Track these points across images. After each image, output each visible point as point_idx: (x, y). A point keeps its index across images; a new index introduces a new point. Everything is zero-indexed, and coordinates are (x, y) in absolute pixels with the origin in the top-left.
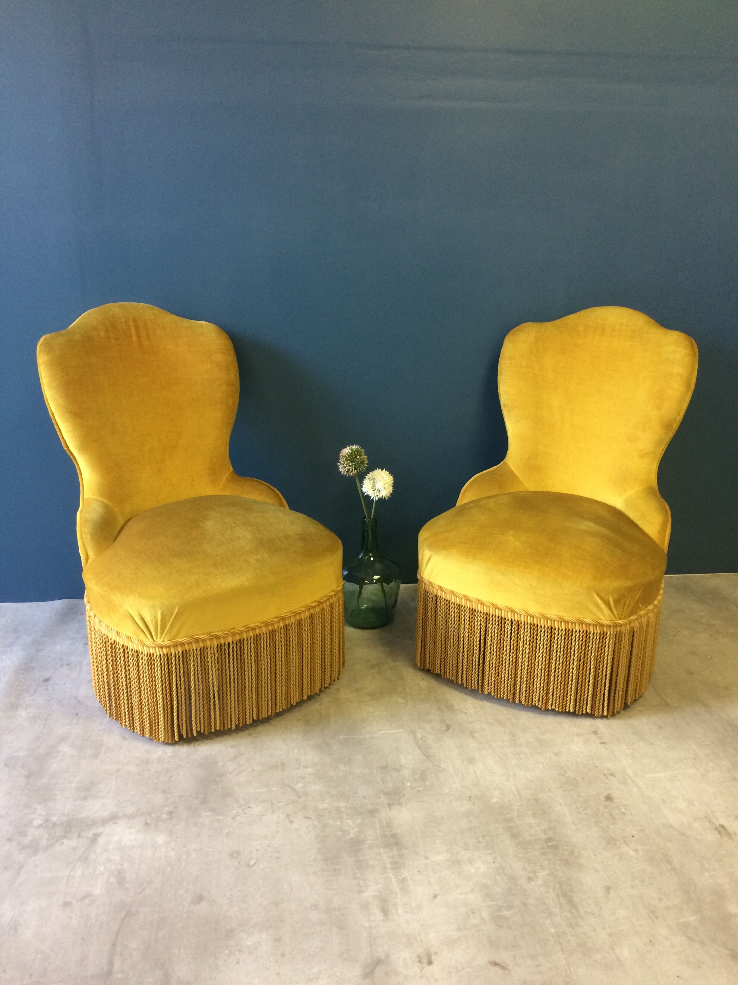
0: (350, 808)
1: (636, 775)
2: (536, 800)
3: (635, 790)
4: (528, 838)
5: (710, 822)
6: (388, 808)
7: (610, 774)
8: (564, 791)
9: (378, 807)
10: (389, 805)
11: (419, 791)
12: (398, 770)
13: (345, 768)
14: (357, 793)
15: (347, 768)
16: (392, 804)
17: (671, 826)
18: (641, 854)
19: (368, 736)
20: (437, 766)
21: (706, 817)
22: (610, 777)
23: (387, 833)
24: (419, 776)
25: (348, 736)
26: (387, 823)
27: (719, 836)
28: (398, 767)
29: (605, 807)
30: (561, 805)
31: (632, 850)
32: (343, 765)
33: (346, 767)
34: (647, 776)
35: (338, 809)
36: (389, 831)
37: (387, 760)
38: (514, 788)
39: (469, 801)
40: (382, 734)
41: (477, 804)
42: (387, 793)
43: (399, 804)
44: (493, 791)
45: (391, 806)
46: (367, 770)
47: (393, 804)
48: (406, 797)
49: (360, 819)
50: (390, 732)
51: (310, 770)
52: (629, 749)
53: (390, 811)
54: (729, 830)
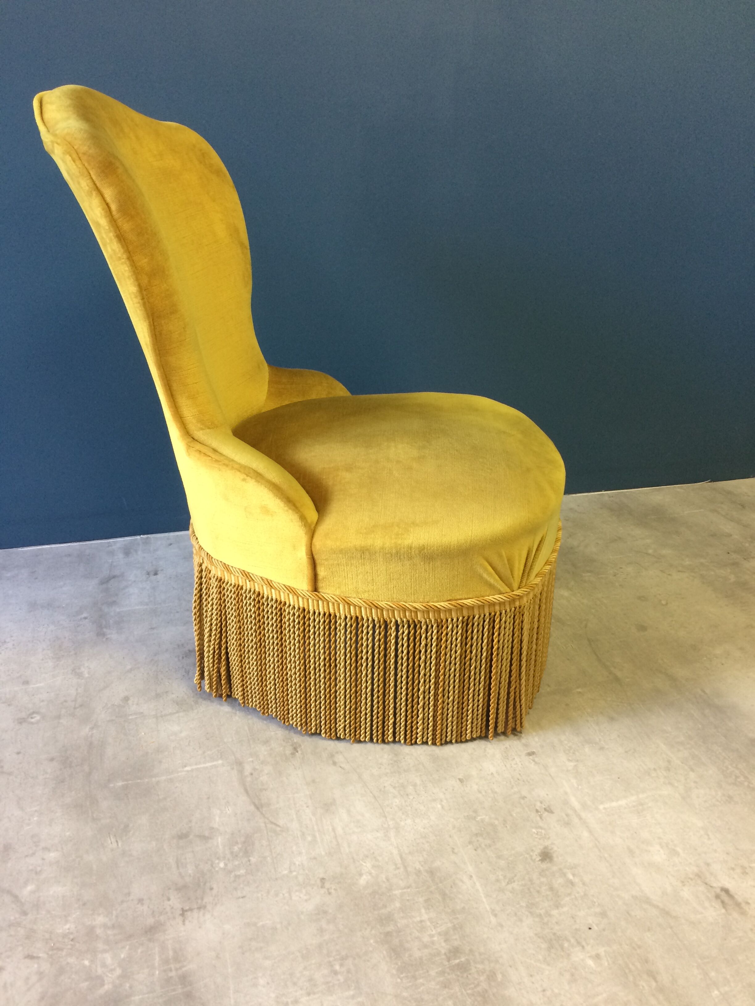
0: (113, 927)
1: (584, 806)
2: (432, 872)
3: (586, 834)
4: (417, 954)
5: (706, 884)
6: (179, 920)
7: (545, 809)
8: (476, 850)
9: (162, 918)
10: (183, 912)
11: (238, 877)
12: (204, 838)
13: (115, 845)
14: (129, 894)
15: (120, 844)
16: (186, 911)
17: (648, 901)
18: (606, 964)
19: (164, 778)
20: (272, 823)
21: (699, 876)
22: (546, 814)
23: (173, 974)
24: (240, 846)
25: (130, 782)
26: (175, 952)
27: (723, 911)
28: (207, 834)
29: (542, 873)
30: (471, 876)
31: (590, 957)
32: (113, 840)
33: (118, 845)
34: (601, 807)
35: (91, 930)
36: (177, 970)
37: (190, 821)
38: (395, 852)
39: (323, 887)
40: (188, 771)
41: (332, 891)
42: (181, 888)
43: (199, 908)
44: (361, 862)
45: (186, 913)
46: (154, 843)
47: (191, 910)
48: (214, 892)
49: (128, 947)
50: (202, 766)
51: (52, 855)
52: (569, 760)
53: (184, 924)
54: (736, 897)
